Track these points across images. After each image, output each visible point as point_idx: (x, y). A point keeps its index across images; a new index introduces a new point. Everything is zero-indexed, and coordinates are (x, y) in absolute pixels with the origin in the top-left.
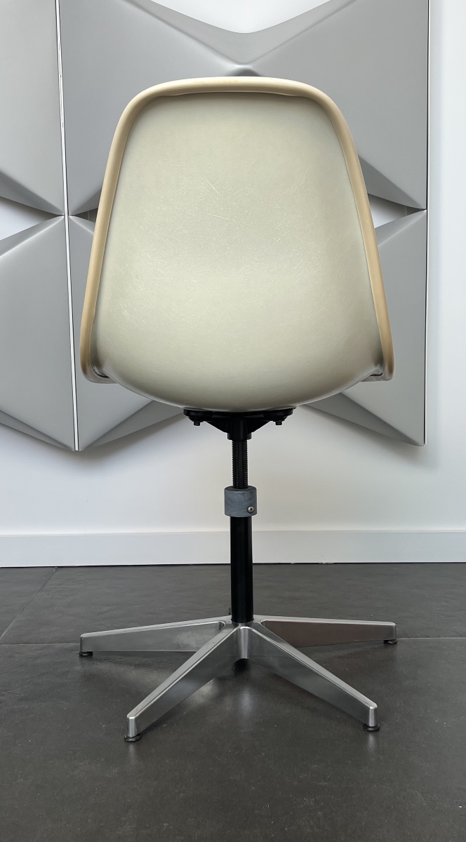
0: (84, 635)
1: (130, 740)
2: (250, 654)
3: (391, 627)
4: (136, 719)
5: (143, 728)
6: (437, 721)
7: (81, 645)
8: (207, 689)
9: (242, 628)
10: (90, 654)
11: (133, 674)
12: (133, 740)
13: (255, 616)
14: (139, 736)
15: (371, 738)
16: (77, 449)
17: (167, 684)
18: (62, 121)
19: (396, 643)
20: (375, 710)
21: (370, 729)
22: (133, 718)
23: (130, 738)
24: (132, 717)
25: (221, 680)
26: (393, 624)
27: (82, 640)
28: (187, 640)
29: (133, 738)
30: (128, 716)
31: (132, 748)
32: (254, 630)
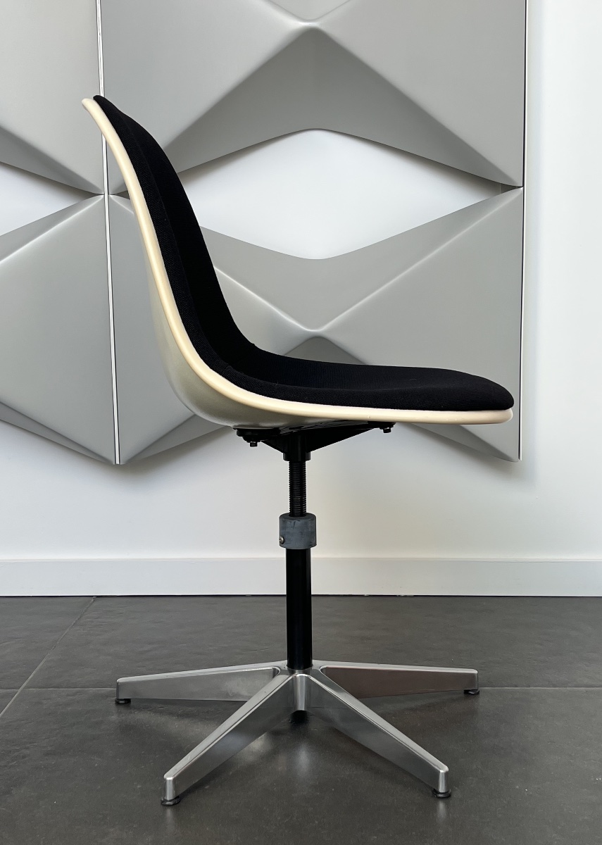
0: (120, 680)
1: (168, 803)
2: (307, 704)
3: (473, 675)
4: (174, 780)
5: (182, 790)
6: (517, 787)
7: (118, 691)
8: (259, 744)
9: (298, 675)
10: (128, 701)
11: (175, 726)
12: (171, 803)
13: (314, 662)
14: (178, 799)
15: (441, 805)
16: (118, 462)
17: (213, 738)
18: (102, 86)
19: (478, 693)
20: (446, 774)
21: (440, 795)
22: (171, 778)
23: (167, 801)
24: (169, 777)
25: (275, 734)
26: (475, 672)
27: (118, 686)
28: (235, 688)
29: (170, 801)
30: (165, 776)
31: (169, 812)
32: (312, 678)
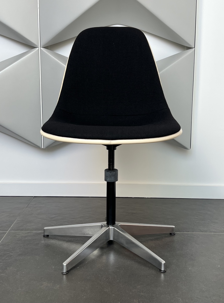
0: (45, 228)
1: (64, 273)
2: (114, 238)
3: (173, 228)
5: (69, 269)
6: (190, 269)
7: (44, 232)
8: (96, 252)
9: (111, 227)
10: (48, 236)
11: (65, 245)
13: (116, 222)
14: (68, 272)
15: (162, 275)
16: (43, 147)
17: (80, 250)
19: (175, 234)
20: (164, 264)
21: (162, 271)
24: (65, 264)
25: (102, 248)
26: (174, 227)
27: (44, 230)
28: (88, 232)
31: (64, 276)
32: (116, 229)
